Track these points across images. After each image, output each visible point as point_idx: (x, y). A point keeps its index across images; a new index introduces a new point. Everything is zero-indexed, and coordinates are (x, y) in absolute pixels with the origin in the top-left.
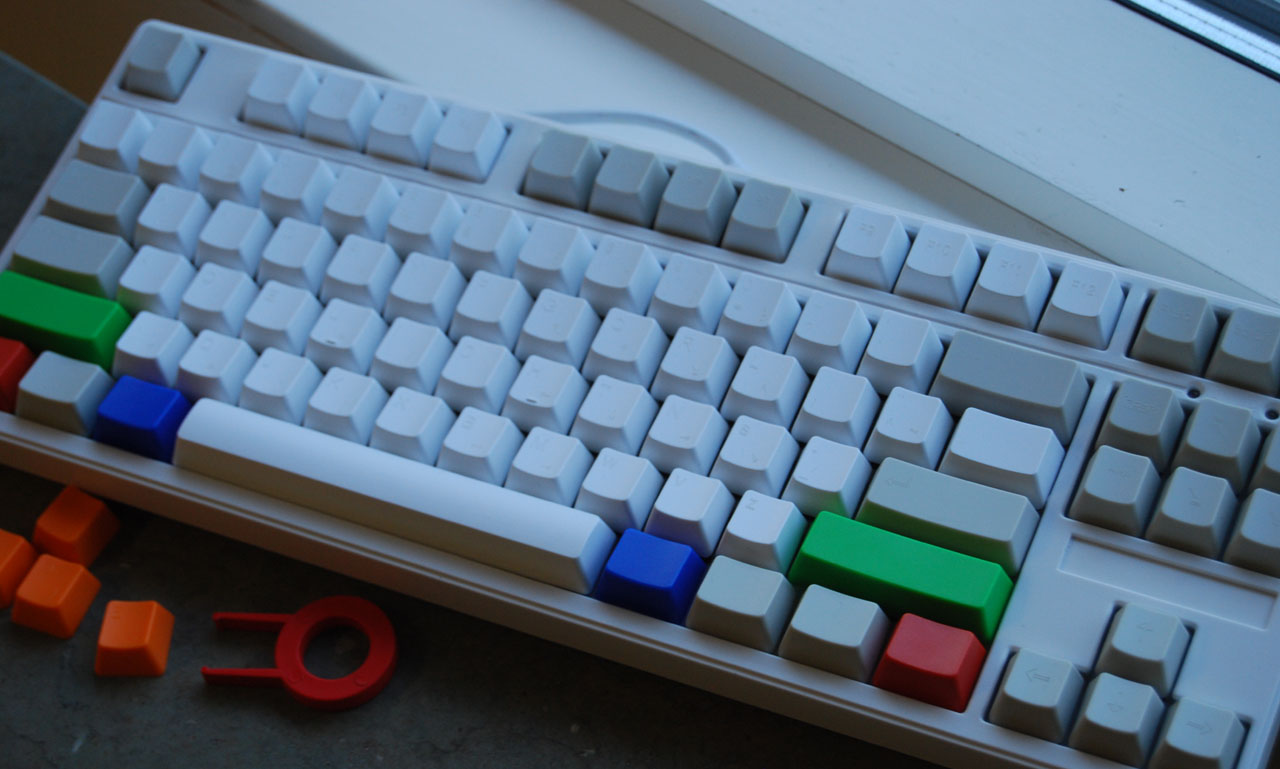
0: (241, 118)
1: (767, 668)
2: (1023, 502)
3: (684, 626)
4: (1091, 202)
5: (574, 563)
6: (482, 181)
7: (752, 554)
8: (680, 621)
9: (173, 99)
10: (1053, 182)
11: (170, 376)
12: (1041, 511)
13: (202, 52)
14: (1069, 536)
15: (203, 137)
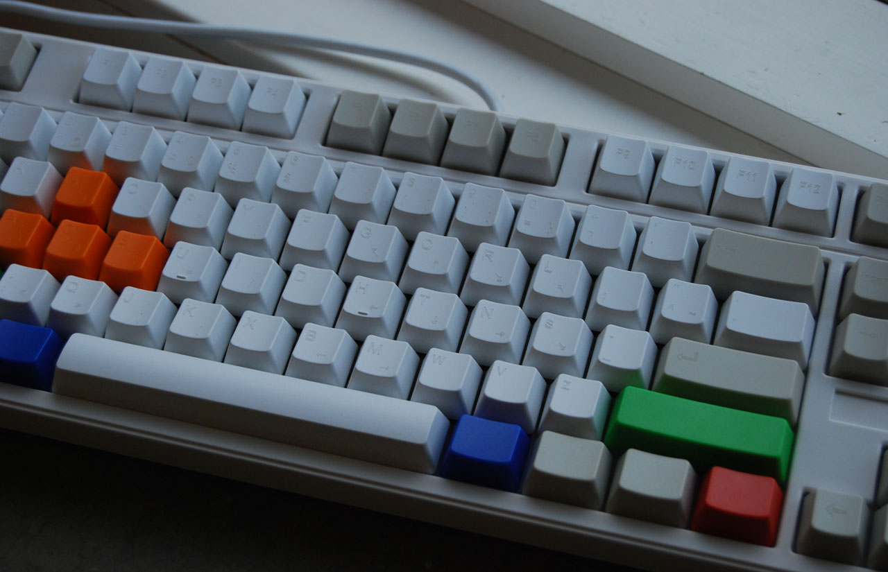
0: (77, 100)
1: (598, 522)
2: (794, 366)
3: (520, 493)
4: (815, 124)
5: (420, 448)
6: (292, 137)
7: (572, 427)
8: (516, 490)
9: (19, 89)
10: (783, 109)
11: (42, 316)
12: (806, 371)
13: (38, 49)
14: (834, 391)
15: (49, 117)
